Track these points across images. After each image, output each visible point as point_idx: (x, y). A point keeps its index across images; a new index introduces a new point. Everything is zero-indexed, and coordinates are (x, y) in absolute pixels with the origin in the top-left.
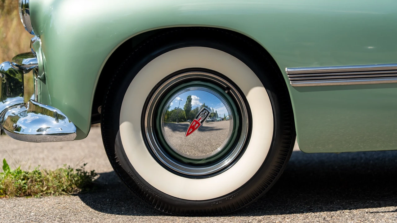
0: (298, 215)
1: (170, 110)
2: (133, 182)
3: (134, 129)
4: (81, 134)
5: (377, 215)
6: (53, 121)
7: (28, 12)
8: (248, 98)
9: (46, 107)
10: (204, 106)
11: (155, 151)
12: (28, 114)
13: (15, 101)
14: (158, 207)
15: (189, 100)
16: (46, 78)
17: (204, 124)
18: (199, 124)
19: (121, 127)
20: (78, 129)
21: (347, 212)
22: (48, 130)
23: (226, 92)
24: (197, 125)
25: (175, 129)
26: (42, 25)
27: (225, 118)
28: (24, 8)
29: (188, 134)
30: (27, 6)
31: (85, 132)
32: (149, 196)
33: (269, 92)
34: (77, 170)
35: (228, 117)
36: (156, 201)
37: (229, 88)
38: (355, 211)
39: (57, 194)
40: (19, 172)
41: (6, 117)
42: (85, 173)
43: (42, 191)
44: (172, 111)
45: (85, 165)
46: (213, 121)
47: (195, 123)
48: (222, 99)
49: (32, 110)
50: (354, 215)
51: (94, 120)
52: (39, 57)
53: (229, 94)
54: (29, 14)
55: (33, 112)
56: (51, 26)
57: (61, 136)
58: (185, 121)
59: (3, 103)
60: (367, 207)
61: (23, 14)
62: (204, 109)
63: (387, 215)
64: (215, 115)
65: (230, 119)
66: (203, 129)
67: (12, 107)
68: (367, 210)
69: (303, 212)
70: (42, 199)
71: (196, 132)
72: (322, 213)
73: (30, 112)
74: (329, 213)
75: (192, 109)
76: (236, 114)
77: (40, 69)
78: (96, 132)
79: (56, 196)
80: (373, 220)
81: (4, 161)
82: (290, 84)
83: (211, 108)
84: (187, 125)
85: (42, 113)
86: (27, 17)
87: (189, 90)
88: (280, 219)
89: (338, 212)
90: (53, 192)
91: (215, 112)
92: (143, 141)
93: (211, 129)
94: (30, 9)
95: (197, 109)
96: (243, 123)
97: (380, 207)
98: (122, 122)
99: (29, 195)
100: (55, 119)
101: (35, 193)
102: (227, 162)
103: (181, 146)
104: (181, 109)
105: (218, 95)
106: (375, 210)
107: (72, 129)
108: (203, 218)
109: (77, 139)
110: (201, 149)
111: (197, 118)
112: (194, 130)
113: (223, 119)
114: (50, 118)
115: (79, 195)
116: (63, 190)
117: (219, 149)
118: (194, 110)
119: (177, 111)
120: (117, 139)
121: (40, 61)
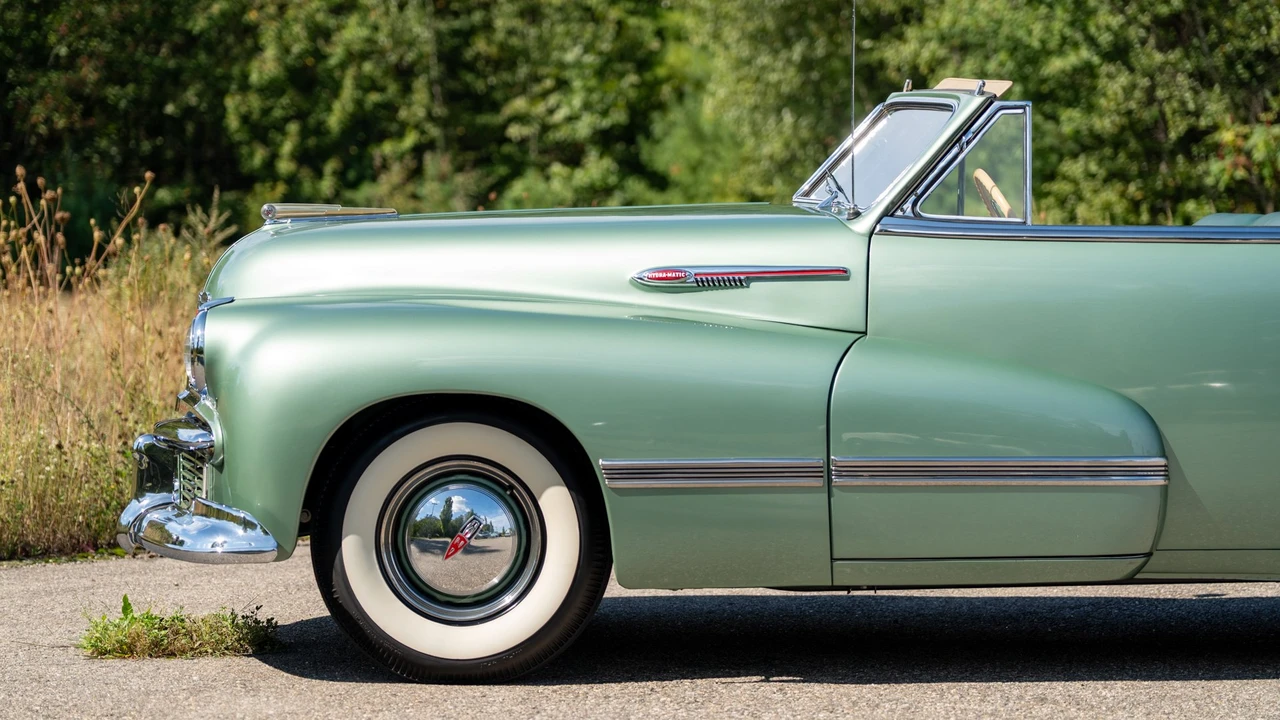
0: (613, 685)
1: (418, 519)
2: (360, 629)
3: (365, 547)
4: (283, 554)
5: (731, 686)
6: (239, 531)
7: (201, 361)
8: (542, 503)
9: (223, 508)
10: (472, 514)
11: (395, 582)
12: (195, 518)
13: (160, 499)
14: (397, 669)
15: (449, 503)
16: (225, 464)
17: (474, 542)
18: (466, 542)
19: (343, 543)
20: (279, 546)
21: (687, 682)
22: (225, 545)
23: (508, 493)
24: (462, 542)
25: (425, 549)
26: (224, 382)
27: (504, 533)
28: (195, 353)
29: (447, 557)
30: (200, 351)
31: (288, 548)
32: (384, 652)
33: (574, 494)
34: (243, 617)
35: (508, 531)
36: (395, 659)
37: (512, 487)
38: (699, 681)
39: (218, 653)
40: (150, 617)
41: (145, 524)
42: (257, 622)
43: (192, 649)
44: (422, 521)
45: (257, 608)
46: (485, 537)
47: (458, 539)
48: (502, 503)
49: (200, 512)
50: (697, 686)
51: (303, 530)
52: (216, 431)
53: (513, 496)
54: (202, 363)
55: (202, 515)
56: (238, 382)
57: (249, 556)
58: (441, 536)
59: (139, 502)
60: (719, 677)
61: (193, 362)
62: (474, 519)
63: (745, 686)
64: (489, 528)
65: (513, 535)
66: (469, 550)
67: (155, 507)
68: (717, 680)
69: (620, 682)
70: (195, 661)
71: (459, 554)
72: (649, 683)
73: (197, 514)
74: (659, 683)
75: (453, 518)
76: (522, 526)
77: (217, 449)
78: (303, 550)
79: (217, 657)
80: (724, 691)
81: (125, 599)
82: (605, 483)
83: (483, 517)
84: (446, 543)
85: (218, 518)
86: (199, 367)
87: (447, 489)
88: (585, 689)
89: (675, 682)
90: (210, 651)
91: (488, 523)
92: (377, 566)
93: (483, 551)
94: (205, 356)
95: (461, 518)
96: (532, 541)
97: (738, 676)
98: (347, 535)
99: (172, 655)
100: (241, 527)
101: (183, 652)
102: (508, 599)
103: (434, 575)
104: (436, 519)
105: (495, 497)
106: (729, 680)
107: (270, 543)
108: (468, 687)
109: (277, 559)
110: (464, 580)
111: (462, 532)
112: (457, 550)
113: (500, 535)
114: (231, 525)
115: (255, 655)
116: (226, 649)
117: (496, 581)
118: (457, 520)
119: (429, 519)
120: (337, 561)
121: (217, 435)
